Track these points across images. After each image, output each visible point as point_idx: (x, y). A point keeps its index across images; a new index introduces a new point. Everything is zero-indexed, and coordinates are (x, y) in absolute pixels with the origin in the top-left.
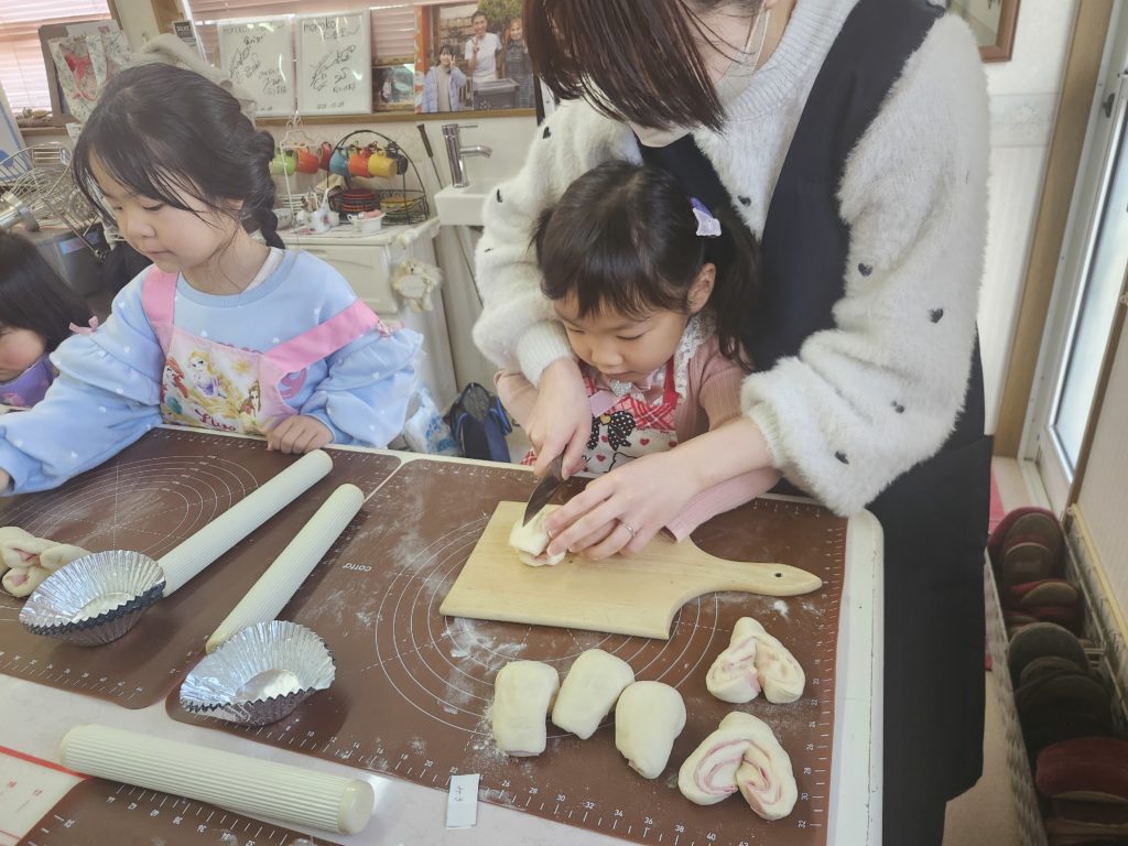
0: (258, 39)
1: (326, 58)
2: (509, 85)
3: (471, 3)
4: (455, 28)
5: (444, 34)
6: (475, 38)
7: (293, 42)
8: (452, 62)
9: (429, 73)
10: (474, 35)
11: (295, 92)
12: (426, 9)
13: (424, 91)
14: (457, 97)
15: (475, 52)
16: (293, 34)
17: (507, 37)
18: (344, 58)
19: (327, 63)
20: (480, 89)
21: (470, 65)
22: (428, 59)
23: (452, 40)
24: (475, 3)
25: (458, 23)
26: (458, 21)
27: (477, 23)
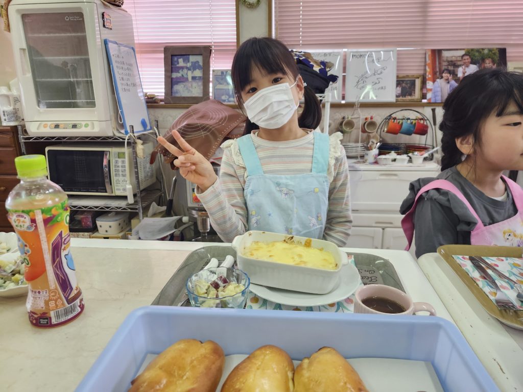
3: (461, 49)
4: (452, 61)
5: (446, 64)
6: (463, 67)
7: (344, 64)
8: (450, 78)
9: (436, 83)
10: (463, 65)
11: (343, 90)
12: (433, 51)
13: (433, 91)
15: (464, 73)
16: (344, 60)
17: (482, 67)
18: (378, 73)
19: (367, 75)
22: (436, 76)
23: (450, 67)
24: (463, 49)
25: (454, 59)
26: (454, 58)
27: (465, 59)
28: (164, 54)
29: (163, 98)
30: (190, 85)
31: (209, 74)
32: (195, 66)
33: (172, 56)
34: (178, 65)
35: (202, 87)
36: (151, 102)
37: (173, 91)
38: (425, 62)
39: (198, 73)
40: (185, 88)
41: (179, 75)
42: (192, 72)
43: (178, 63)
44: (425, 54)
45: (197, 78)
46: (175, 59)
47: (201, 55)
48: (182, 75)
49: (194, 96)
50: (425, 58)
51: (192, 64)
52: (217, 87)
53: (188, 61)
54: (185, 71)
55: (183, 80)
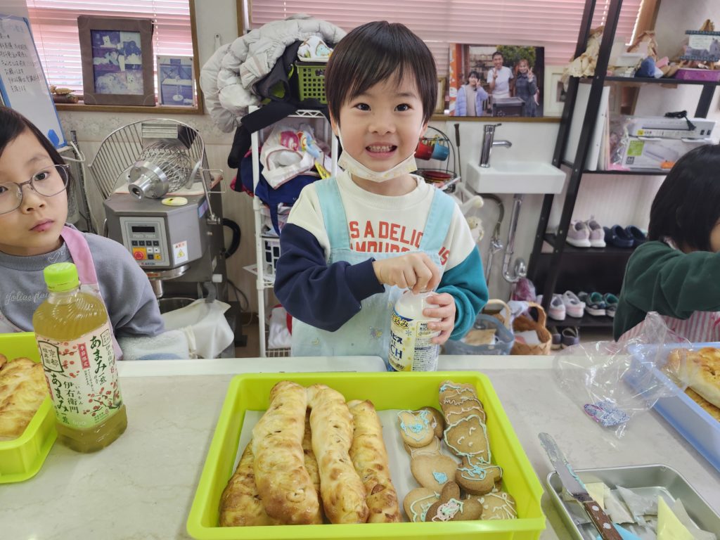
2: (518, 101)
3: (492, 46)
4: (480, 61)
5: (473, 64)
6: (494, 69)
8: (478, 83)
9: (461, 89)
10: (494, 67)
12: (459, 46)
13: (457, 100)
14: (481, 107)
15: (495, 78)
17: (517, 70)
20: (497, 103)
21: (491, 86)
22: (462, 79)
24: (495, 46)
25: (483, 58)
26: (483, 56)
27: (496, 60)
28: (79, 28)
29: (82, 94)
30: (123, 77)
31: (152, 62)
32: (129, 49)
33: (91, 31)
34: (101, 46)
35: (142, 81)
36: (63, 101)
37: (97, 86)
38: (449, 60)
39: (135, 60)
40: (116, 82)
41: (105, 61)
42: (126, 58)
43: (103, 43)
44: (449, 49)
45: (134, 67)
46: (98, 36)
47: (139, 32)
48: (110, 61)
49: (130, 93)
50: (449, 54)
51: (124, 45)
52: (163, 83)
53: (116, 39)
54: (115, 55)
55: (112, 69)
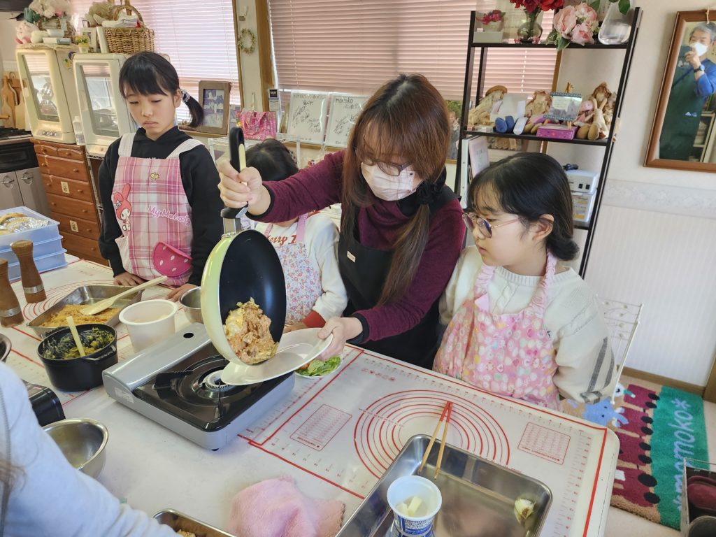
0: (311, 103)
1: (346, 117)
7: (329, 107)
11: (325, 132)
16: (329, 103)
19: (345, 121)
28: (199, 88)
30: (214, 116)
31: (228, 108)
32: (219, 101)
33: (204, 90)
34: (208, 98)
35: (223, 119)
39: (221, 107)
40: (211, 119)
41: (208, 106)
42: (217, 106)
45: (220, 111)
46: (207, 92)
47: (223, 90)
48: (211, 107)
49: (217, 127)
51: (217, 98)
52: (232, 121)
53: (214, 94)
54: (213, 103)
55: (211, 111)
